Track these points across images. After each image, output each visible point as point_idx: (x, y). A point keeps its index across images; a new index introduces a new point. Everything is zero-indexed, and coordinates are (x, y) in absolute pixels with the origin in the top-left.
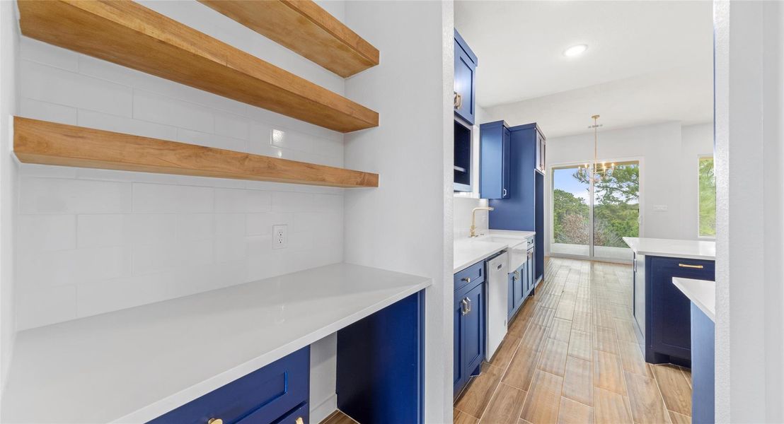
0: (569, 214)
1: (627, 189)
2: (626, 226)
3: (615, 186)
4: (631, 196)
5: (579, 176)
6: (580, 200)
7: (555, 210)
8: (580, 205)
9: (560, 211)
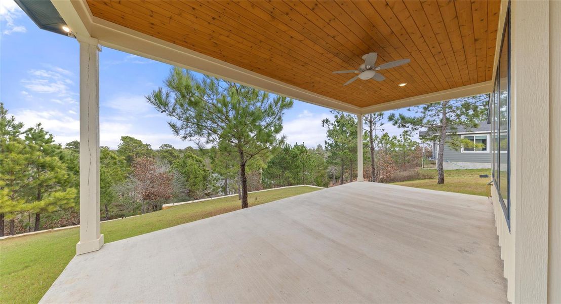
0: (140, 157)
6: (148, 145)
8: (147, 149)
9: (130, 154)
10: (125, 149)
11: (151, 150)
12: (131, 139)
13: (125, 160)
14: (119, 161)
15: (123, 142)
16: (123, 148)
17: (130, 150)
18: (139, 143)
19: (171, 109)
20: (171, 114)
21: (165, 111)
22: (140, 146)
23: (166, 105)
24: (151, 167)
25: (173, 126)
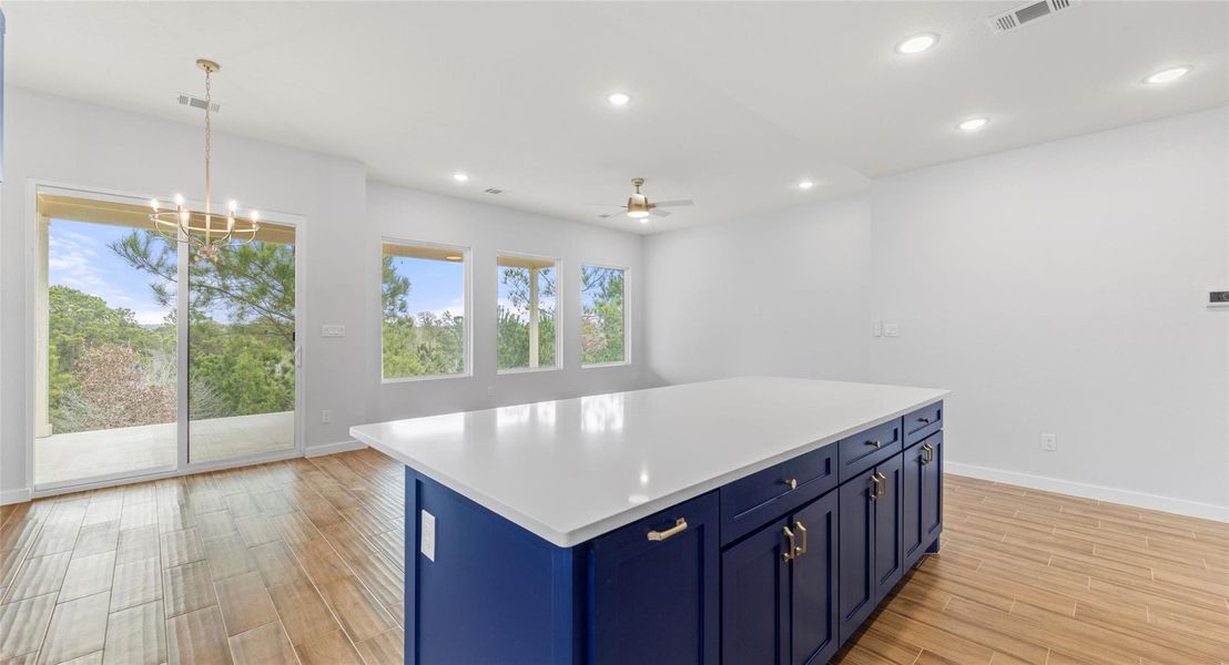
0: (98, 346)
1: (240, 293)
2: (223, 365)
3: (215, 285)
4: (248, 307)
5: (130, 250)
6: (123, 314)
7: (52, 336)
8: (123, 324)
9: (67, 338)
11: (133, 325)
18: (95, 305)
19: (154, 263)
20: (155, 270)
21: (143, 266)
22: (98, 315)
23: (145, 255)
24: (128, 371)
25: (160, 291)
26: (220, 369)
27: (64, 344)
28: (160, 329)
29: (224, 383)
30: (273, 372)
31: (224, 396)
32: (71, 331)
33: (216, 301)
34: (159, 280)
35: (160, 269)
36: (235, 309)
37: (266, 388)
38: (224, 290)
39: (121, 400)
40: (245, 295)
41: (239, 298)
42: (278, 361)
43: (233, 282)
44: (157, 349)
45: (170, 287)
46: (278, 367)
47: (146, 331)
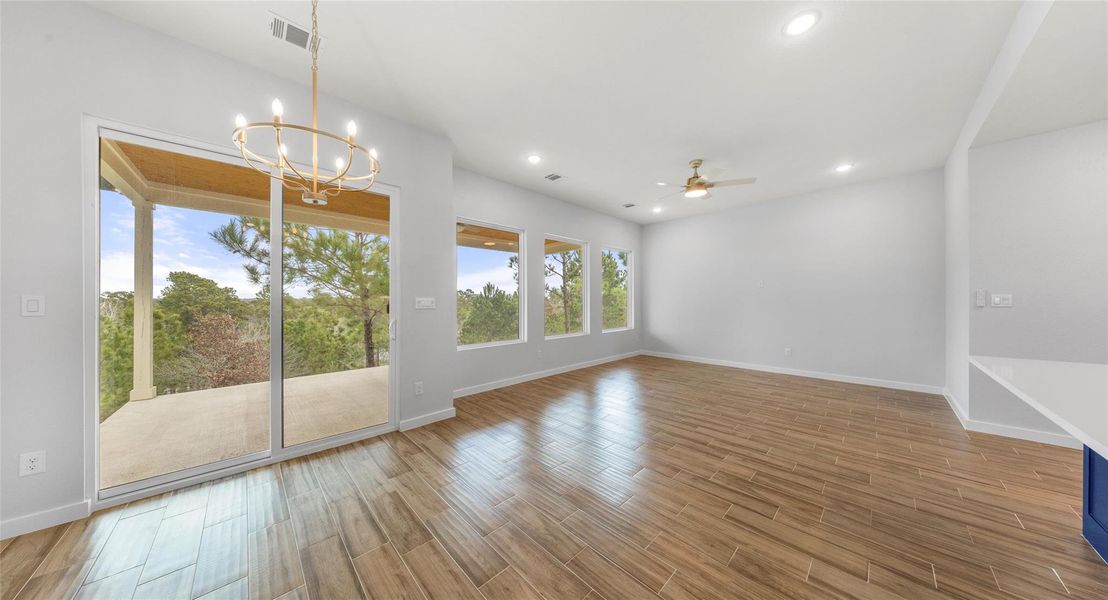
0: (206, 314)
1: (316, 273)
3: (296, 267)
5: (228, 238)
6: (228, 291)
8: (228, 298)
9: (189, 308)
10: (179, 299)
11: (235, 299)
12: (192, 278)
13: (180, 320)
14: (167, 322)
15: (172, 283)
16: (173, 296)
17: (189, 299)
18: (209, 286)
19: (248, 248)
20: (248, 254)
21: (239, 251)
22: (211, 292)
23: (241, 242)
24: (229, 332)
25: (252, 271)
26: (295, 330)
27: (187, 312)
28: (253, 302)
29: (298, 340)
30: (332, 331)
31: (299, 348)
32: (192, 303)
33: (297, 279)
34: (252, 262)
35: (253, 254)
36: (312, 285)
37: (328, 343)
38: (303, 271)
39: (224, 353)
40: (319, 275)
41: (315, 277)
42: (336, 324)
43: (310, 265)
44: (251, 315)
45: (261, 268)
46: (336, 328)
47: (245, 303)
